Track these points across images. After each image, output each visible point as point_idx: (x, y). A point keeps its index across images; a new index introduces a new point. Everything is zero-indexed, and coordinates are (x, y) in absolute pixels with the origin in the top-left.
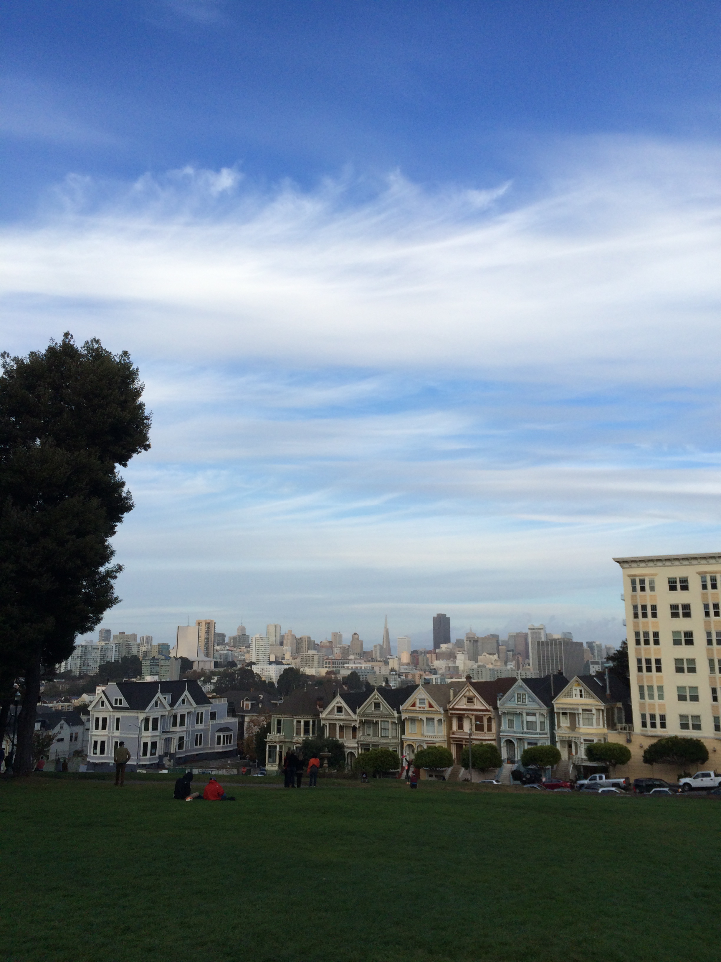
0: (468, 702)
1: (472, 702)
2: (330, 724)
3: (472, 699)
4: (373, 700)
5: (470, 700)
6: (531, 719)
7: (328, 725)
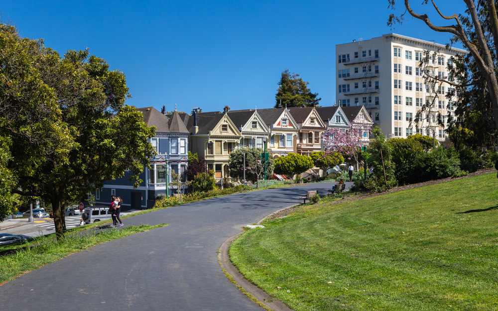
0: (311, 122)
2: (216, 141)
4: (252, 120)
7: (214, 142)
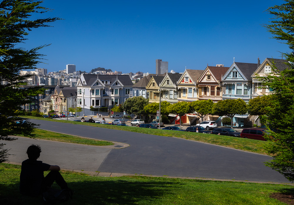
0: (208, 78)
1: (210, 78)
3: (210, 77)
4: (166, 79)
5: (209, 78)
6: (239, 87)
